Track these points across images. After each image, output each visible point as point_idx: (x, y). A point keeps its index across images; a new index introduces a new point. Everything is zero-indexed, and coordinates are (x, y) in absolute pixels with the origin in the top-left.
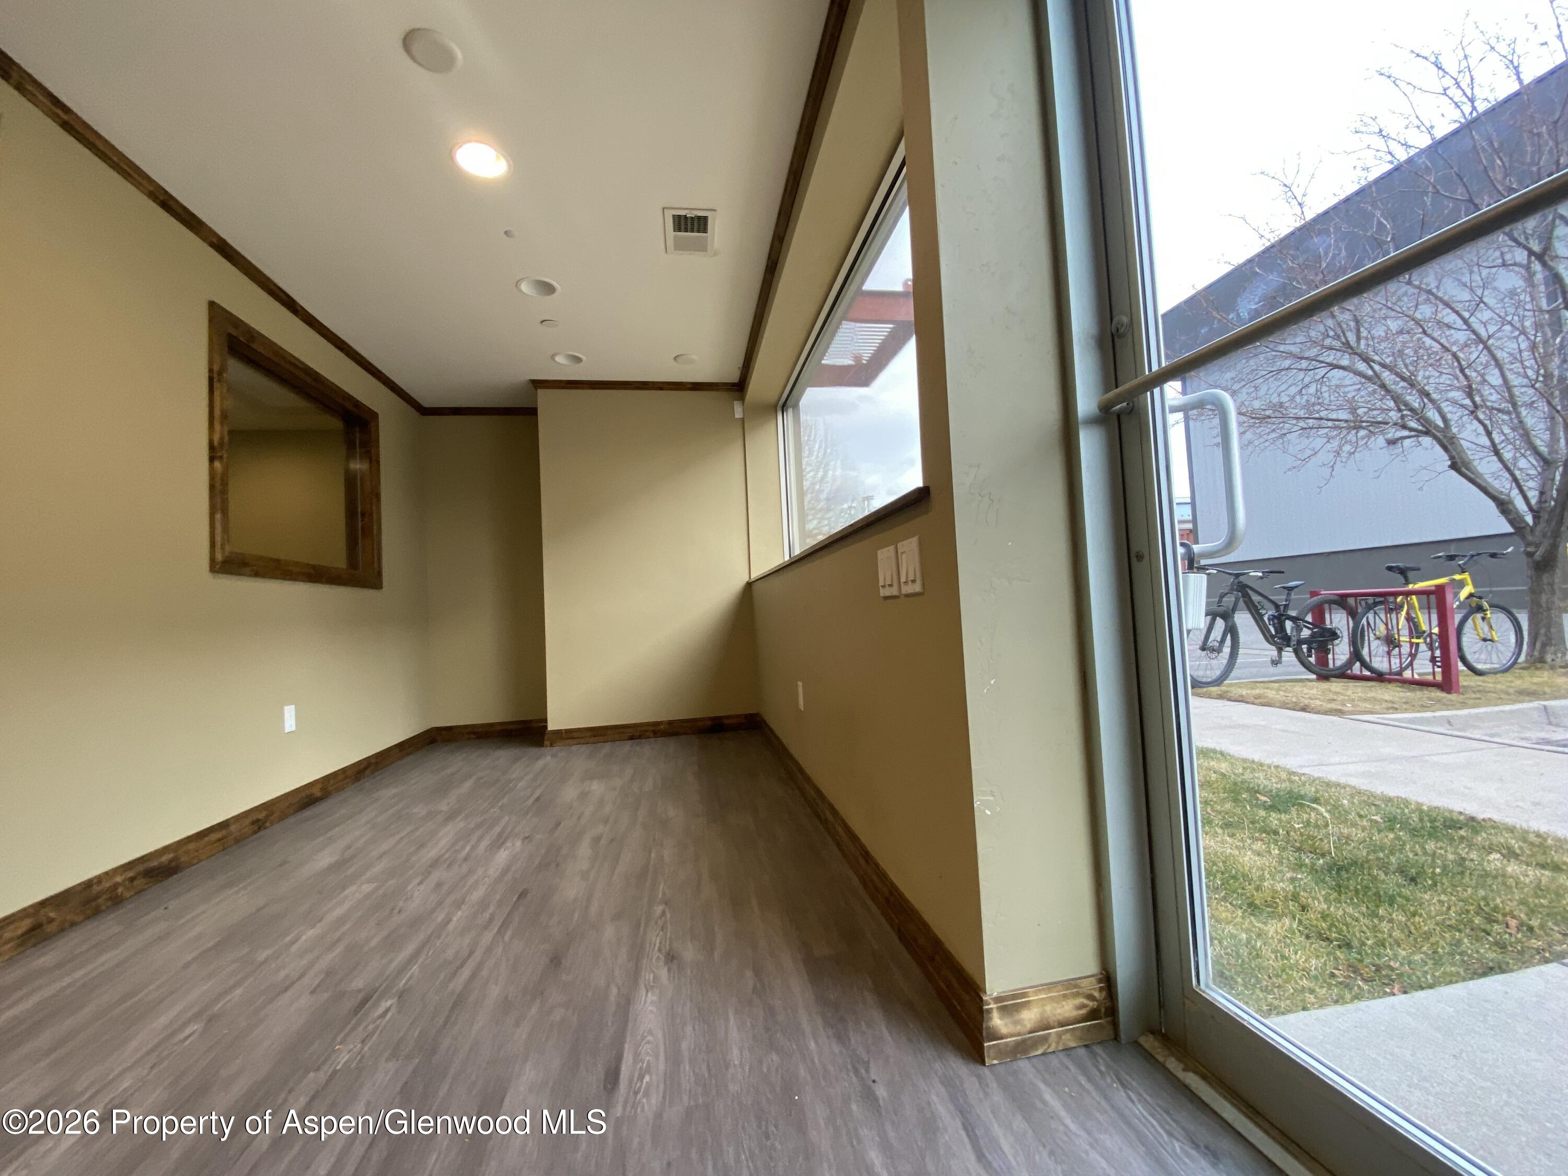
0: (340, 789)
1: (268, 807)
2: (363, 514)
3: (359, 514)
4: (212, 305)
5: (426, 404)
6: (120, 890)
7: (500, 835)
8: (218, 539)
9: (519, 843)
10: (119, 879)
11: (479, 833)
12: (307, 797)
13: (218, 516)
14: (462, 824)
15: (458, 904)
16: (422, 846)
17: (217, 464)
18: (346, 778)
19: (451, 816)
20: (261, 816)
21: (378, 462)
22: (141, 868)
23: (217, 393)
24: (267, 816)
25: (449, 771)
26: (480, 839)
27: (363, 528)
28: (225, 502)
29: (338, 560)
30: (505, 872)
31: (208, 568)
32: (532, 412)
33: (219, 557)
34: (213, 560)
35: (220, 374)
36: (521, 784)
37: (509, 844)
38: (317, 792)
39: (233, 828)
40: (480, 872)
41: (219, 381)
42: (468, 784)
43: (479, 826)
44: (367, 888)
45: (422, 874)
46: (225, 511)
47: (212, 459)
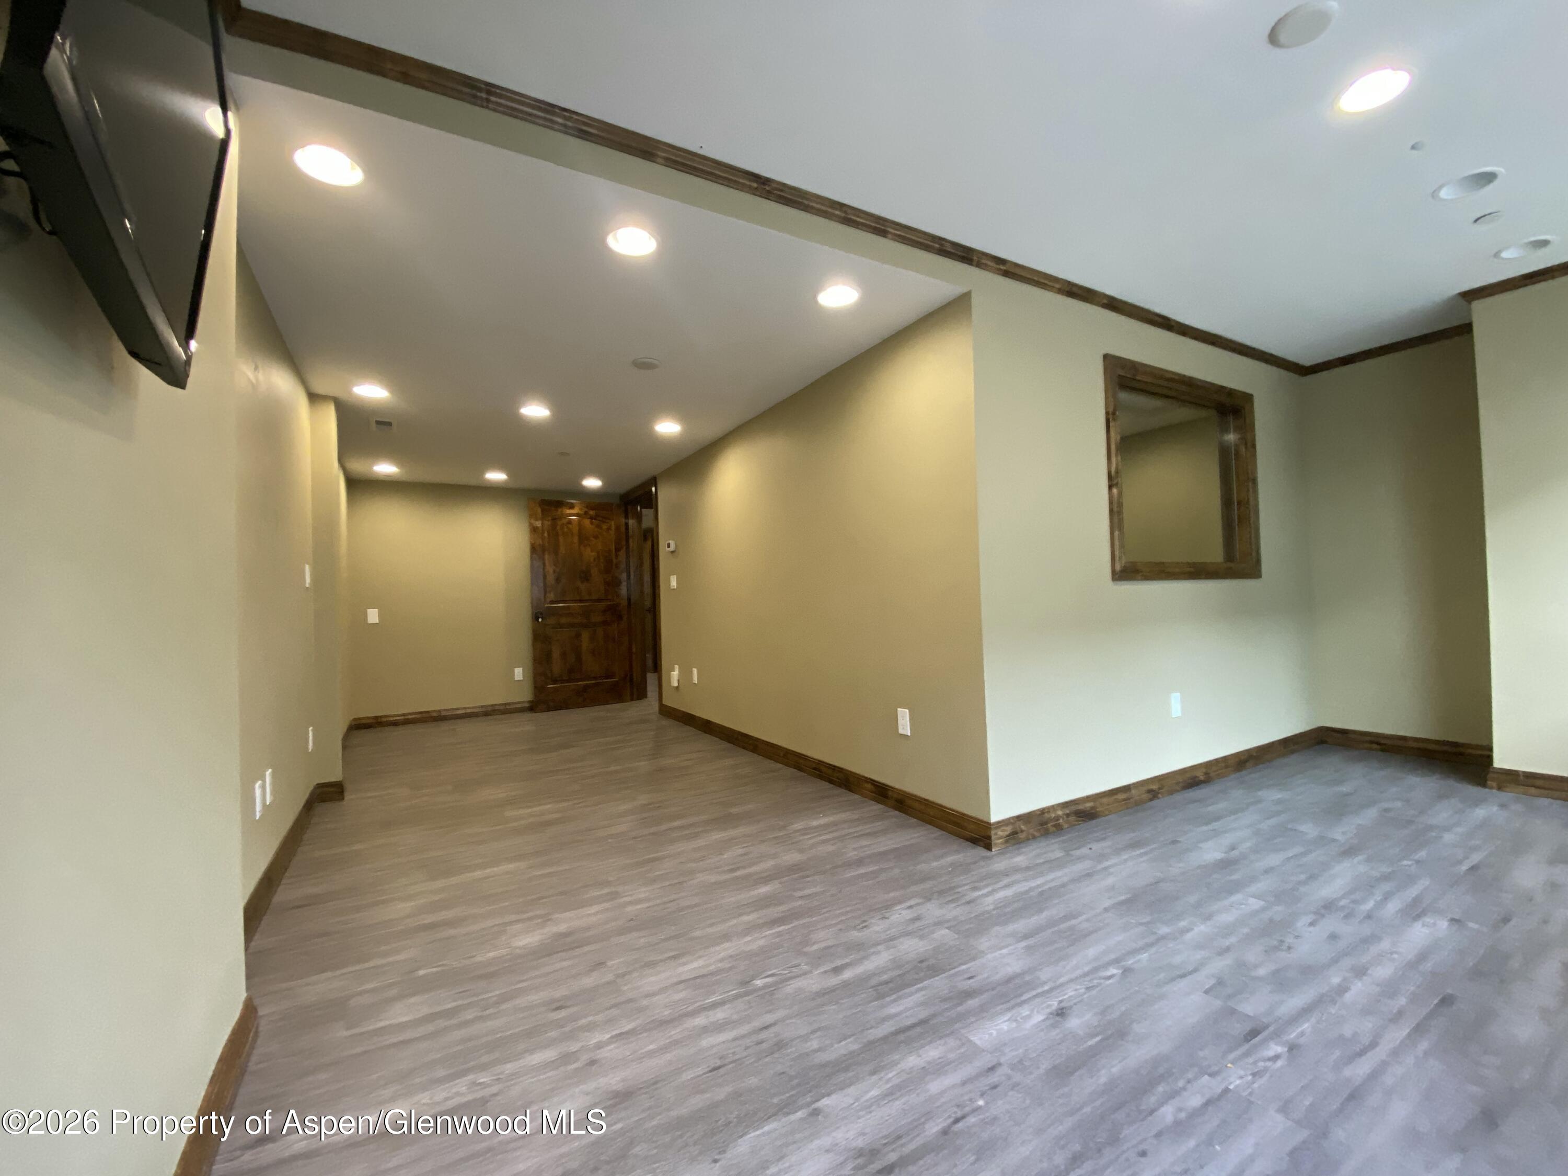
0: (1220, 776)
1: (1160, 780)
2: (1239, 503)
3: (1236, 504)
4: (1106, 357)
5: (1307, 362)
6: (1061, 821)
7: (1416, 901)
8: (1117, 553)
9: (1443, 924)
10: (1060, 813)
11: (1387, 887)
12: (1191, 779)
13: (1116, 533)
14: (1362, 869)
15: (1360, 972)
16: (1312, 877)
17: (1115, 491)
18: (1227, 767)
19: (1349, 852)
20: (1154, 787)
21: (1254, 446)
22: (1074, 808)
23: (1112, 430)
24: (1160, 789)
25: (1344, 789)
26: (1387, 897)
27: (1239, 516)
28: (1121, 521)
29: (1215, 554)
30: (1422, 957)
31: (1111, 580)
32: (1466, 329)
33: (1118, 568)
34: (1114, 572)
35: (1114, 414)
36: (1448, 837)
37: (1428, 920)
38: (1200, 775)
39: (1133, 792)
40: (1385, 945)
41: (1114, 420)
42: (1372, 813)
43: (1386, 878)
44: (1255, 904)
45: (1315, 913)
46: (1121, 529)
47: (1110, 487)
